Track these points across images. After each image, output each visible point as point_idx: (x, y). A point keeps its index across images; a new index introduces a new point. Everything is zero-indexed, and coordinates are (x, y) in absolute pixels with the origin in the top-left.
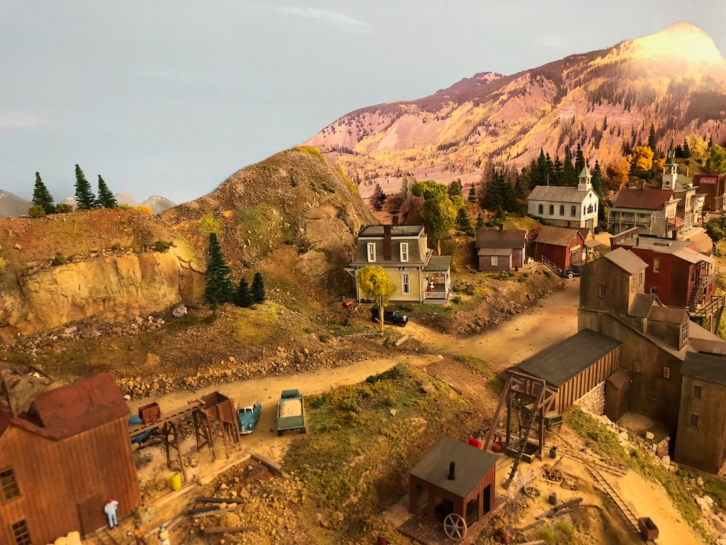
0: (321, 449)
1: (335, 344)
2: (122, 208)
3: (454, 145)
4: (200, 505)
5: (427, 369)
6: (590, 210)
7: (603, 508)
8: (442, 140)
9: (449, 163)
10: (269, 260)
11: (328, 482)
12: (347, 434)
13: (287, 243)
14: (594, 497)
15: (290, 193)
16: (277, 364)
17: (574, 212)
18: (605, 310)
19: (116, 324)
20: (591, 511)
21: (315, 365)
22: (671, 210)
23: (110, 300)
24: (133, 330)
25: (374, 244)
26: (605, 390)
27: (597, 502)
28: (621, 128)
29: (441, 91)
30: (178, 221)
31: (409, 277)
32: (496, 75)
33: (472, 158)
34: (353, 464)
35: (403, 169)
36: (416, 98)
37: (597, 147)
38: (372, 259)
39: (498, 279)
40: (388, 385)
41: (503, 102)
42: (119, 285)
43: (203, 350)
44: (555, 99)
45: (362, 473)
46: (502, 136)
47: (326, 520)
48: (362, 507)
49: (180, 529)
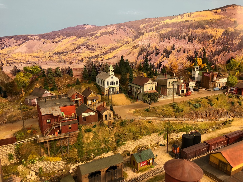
3: (65, 53)
6: (113, 83)
8: (56, 50)
9: (61, 60)
17: (104, 84)
22: (150, 86)
29: (54, 31)
32: (92, 26)
33: (77, 58)
35: (31, 61)
36: (37, 34)
37: (168, 57)
41: (97, 37)
44: (135, 36)
46: (98, 51)
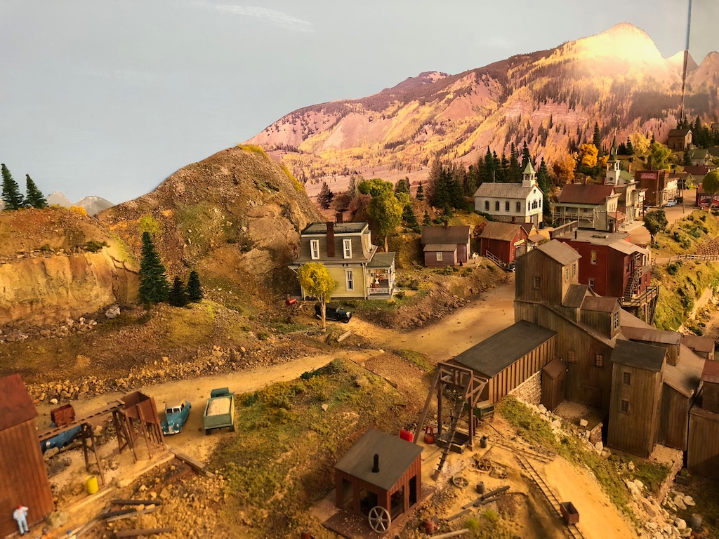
0: (249, 447)
1: (273, 342)
2: (53, 208)
3: (401, 143)
4: (116, 509)
5: (366, 364)
6: (535, 205)
7: (529, 494)
8: (389, 139)
9: (396, 162)
10: (211, 259)
11: (252, 479)
12: (276, 431)
13: (229, 242)
14: (521, 484)
15: (232, 191)
16: (212, 364)
17: (518, 207)
18: (540, 301)
19: (45, 327)
20: (517, 498)
21: (251, 363)
22: (612, 204)
23: (37, 302)
24: (63, 332)
25: (318, 241)
26: (541, 379)
27: (524, 489)
28: (567, 127)
29: (386, 90)
30: (115, 221)
31: (353, 273)
32: (442, 74)
33: (419, 156)
34: (279, 461)
35: (350, 167)
36: (360, 97)
37: (544, 145)
38: (316, 256)
39: (443, 274)
40: (323, 380)
41: (449, 102)
42: (48, 287)
43: (135, 351)
44: (501, 97)
45: (288, 469)
46: (449, 135)
47: (249, 517)
48: (288, 503)
49: (93, 533)
